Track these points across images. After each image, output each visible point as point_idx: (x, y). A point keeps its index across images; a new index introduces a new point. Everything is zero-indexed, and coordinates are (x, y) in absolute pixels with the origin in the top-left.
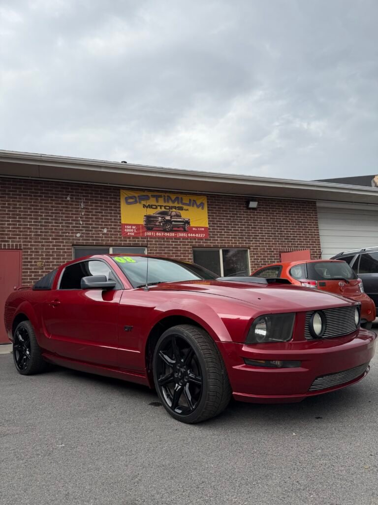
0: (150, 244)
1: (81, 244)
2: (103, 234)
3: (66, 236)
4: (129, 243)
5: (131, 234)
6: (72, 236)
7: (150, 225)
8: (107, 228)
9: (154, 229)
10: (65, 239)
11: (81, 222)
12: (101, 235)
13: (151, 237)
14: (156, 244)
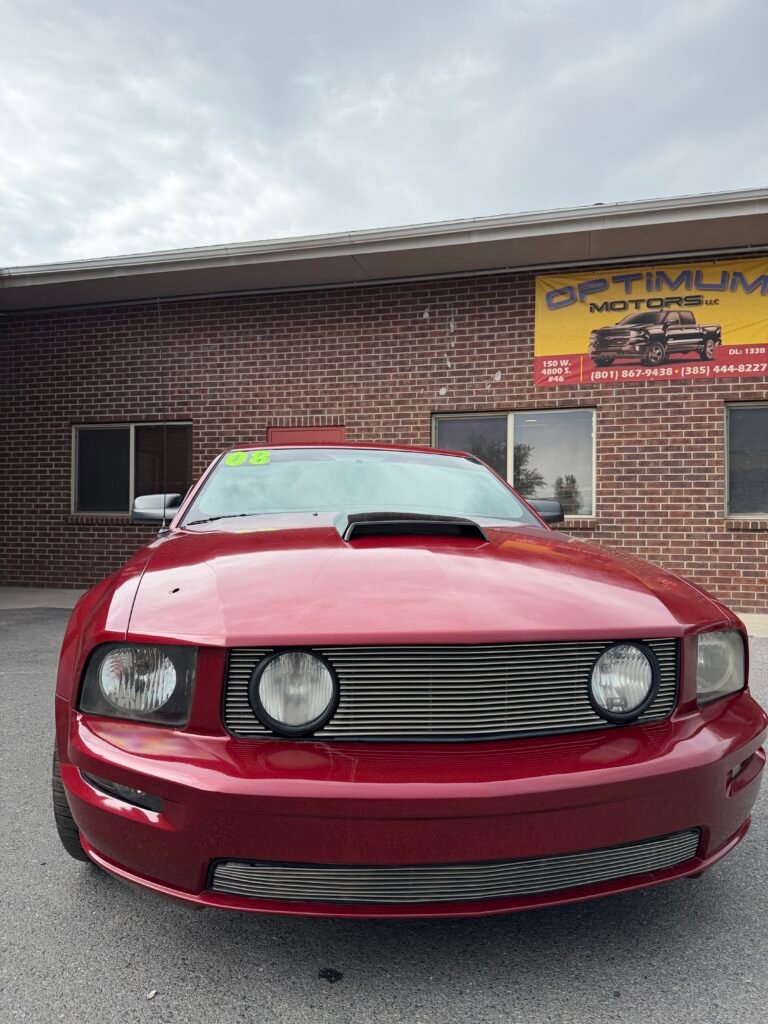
0: (604, 401)
1: (448, 409)
2: (494, 385)
3: (420, 395)
4: (550, 402)
5: (556, 379)
6: (431, 395)
7: (606, 354)
8: (503, 371)
9: (616, 362)
10: (418, 402)
11: (449, 364)
12: (488, 388)
13: (608, 383)
14: (620, 400)
